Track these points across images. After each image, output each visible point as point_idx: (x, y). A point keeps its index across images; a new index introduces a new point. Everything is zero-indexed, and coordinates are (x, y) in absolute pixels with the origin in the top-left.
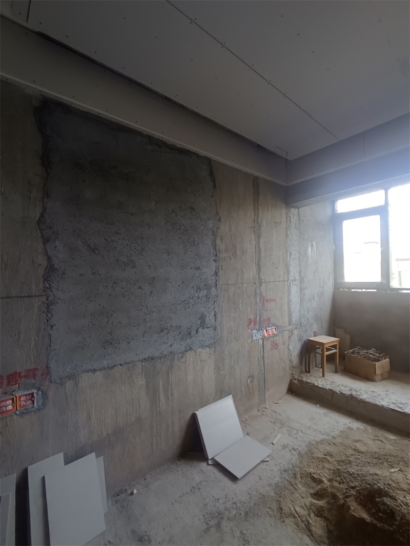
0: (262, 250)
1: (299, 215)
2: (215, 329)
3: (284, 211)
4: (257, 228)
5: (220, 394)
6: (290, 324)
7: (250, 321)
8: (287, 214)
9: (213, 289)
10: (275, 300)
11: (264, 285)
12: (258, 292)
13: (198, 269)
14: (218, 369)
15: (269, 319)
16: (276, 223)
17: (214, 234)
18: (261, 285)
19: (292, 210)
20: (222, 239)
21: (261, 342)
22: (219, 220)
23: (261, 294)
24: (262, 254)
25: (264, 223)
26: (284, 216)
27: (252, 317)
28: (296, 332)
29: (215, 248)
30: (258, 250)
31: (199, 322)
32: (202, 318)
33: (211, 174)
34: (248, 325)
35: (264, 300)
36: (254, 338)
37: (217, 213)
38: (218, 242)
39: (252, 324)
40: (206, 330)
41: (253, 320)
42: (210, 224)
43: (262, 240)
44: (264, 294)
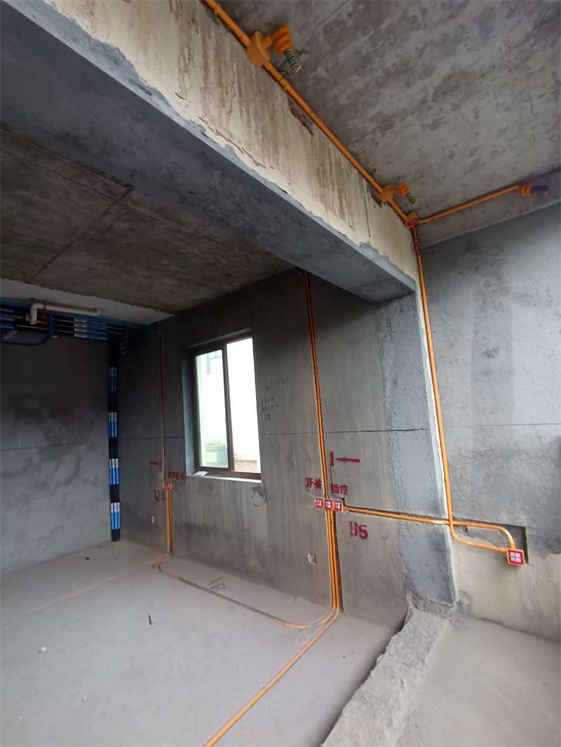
34: (307, 486)
39: (313, 485)
41: (313, 481)
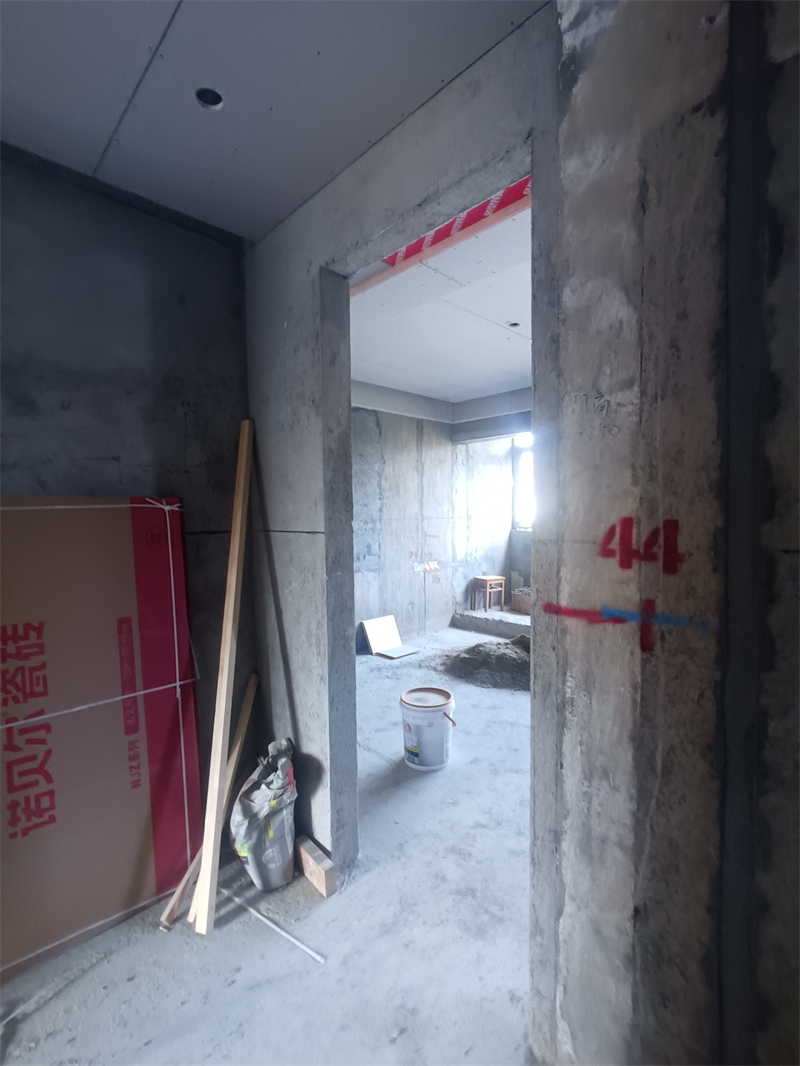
0: (425, 488)
1: (467, 451)
2: (379, 557)
3: (449, 448)
4: (420, 468)
5: (383, 612)
6: (454, 560)
7: (412, 554)
8: (452, 452)
9: (378, 523)
10: (437, 536)
11: (426, 521)
12: (420, 527)
13: (366, 505)
14: (381, 591)
15: (431, 554)
16: (440, 461)
17: (380, 476)
18: (423, 520)
19: (460, 446)
20: (386, 479)
21: (422, 574)
22: (384, 463)
23: (423, 529)
24: (425, 492)
25: (428, 461)
26: (449, 453)
27: (414, 550)
28: (461, 570)
29: (380, 488)
30: (421, 488)
31: (366, 550)
32: (369, 547)
33: (378, 424)
35: (425, 535)
36: (416, 570)
37: (383, 457)
38: (383, 482)
40: (371, 557)
42: (376, 467)
43: (425, 479)
44: (426, 529)
